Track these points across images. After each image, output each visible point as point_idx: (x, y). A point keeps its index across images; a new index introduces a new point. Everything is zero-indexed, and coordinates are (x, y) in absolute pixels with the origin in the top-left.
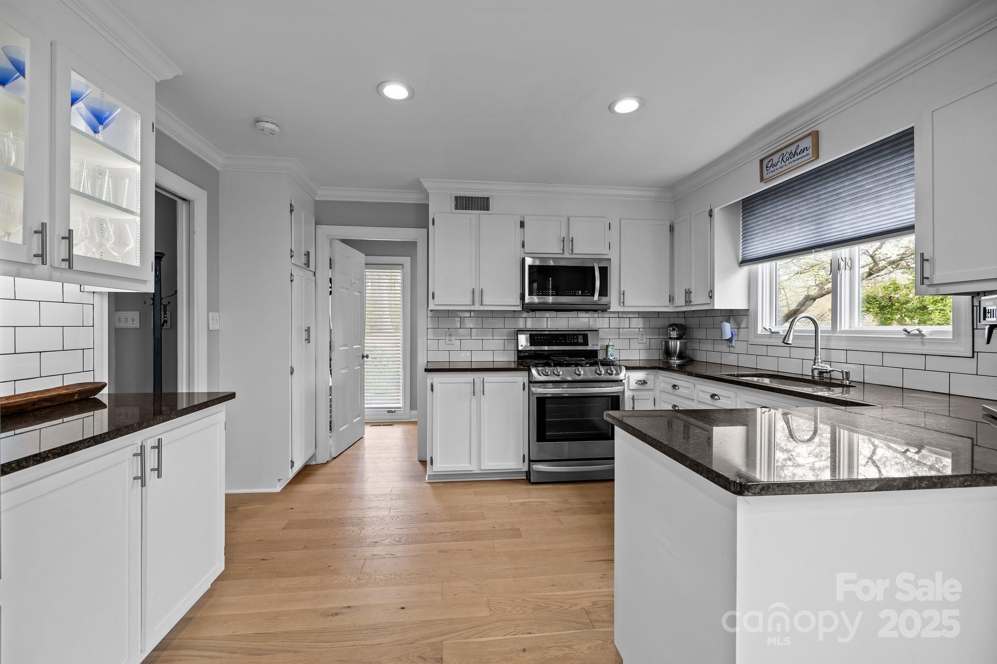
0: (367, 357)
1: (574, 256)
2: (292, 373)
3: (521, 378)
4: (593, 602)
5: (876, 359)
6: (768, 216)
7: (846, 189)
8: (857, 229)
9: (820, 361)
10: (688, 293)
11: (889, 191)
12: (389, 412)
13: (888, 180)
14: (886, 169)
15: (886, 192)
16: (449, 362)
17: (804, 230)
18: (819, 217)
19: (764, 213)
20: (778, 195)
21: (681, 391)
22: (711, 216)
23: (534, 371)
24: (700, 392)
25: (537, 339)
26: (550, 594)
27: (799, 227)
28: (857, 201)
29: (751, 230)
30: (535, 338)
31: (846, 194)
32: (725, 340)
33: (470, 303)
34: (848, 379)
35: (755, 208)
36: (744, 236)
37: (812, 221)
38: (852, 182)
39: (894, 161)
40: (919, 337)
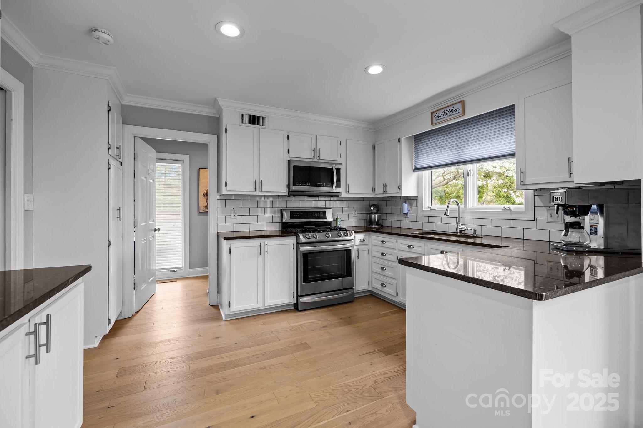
0: (159, 230)
1: (319, 161)
2: (109, 245)
3: (291, 241)
4: (374, 381)
5: (488, 222)
6: (430, 144)
7: (473, 133)
8: (480, 154)
9: (460, 224)
10: (385, 186)
11: (496, 136)
12: (171, 271)
13: (495, 130)
14: (495, 125)
15: (495, 136)
16: (234, 232)
17: (451, 153)
18: (459, 147)
19: (428, 142)
20: (436, 133)
21: (387, 244)
22: (399, 142)
23: (301, 236)
24: (401, 244)
25: (295, 215)
26: (347, 382)
27: (448, 152)
28: (480, 140)
29: (420, 151)
30: (294, 214)
31: (474, 136)
32: (404, 214)
33: (253, 190)
34: (475, 234)
35: (423, 139)
36: (416, 154)
37: (455, 149)
38: (477, 129)
39: (499, 121)
40: (509, 211)
